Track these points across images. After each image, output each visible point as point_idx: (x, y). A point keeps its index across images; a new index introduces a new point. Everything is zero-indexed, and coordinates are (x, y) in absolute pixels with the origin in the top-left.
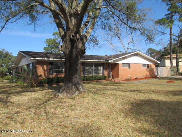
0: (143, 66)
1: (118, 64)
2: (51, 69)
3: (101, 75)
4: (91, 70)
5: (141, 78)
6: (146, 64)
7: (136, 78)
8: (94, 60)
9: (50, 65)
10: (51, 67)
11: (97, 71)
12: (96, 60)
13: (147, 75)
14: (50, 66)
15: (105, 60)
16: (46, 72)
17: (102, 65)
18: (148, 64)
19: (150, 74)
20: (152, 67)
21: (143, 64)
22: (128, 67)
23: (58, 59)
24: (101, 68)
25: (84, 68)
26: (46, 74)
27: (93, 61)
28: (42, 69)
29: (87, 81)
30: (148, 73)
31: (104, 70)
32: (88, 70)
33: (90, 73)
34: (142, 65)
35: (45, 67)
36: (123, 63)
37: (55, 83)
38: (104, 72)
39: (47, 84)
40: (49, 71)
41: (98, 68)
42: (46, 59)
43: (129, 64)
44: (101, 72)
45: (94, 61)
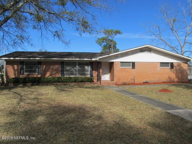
0: (161, 66)
2: (22, 69)
3: (89, 76)
4: (74, 71)
5: (154, 82)
8: (72, 58)
9: (20, 64)
10: (22, 66)
11: (83, 72)
12: (76, 58)
13: (170, 78)
14: (21, 66)
15: (90, 58)
16: (16, 72)
17: (90, 65)
21: (161, 63)
22: (131, 67)
24: (88, 68)
25: (63, 68)
28: (12, 68)
31: (93, 70)
32: (69, 71)
33: (72, 74)
34: (159, 65)
35: (16, 67)
36: (121, 62)
37: (22, 83)
38: (92, 73)
39: (12, 84)
40: (20, 70)
41: (84, 68)
43: (133, 64)
44: (89, 73)
45: (74, 59)
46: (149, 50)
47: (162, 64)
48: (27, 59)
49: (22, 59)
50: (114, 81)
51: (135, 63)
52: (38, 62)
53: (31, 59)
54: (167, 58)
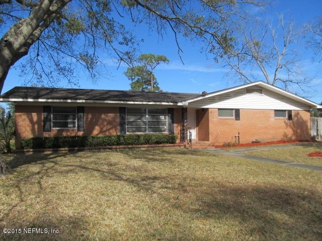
0: (276, 115)
1: (207, 109)
2: (47, 120)
3: (166, 133)
4: (142, 123)
5: (269, 141)
6: (285, 111)
7: (253, 142)
8: (142, 101)
9: (44, 112)
10: (47, 116)
11: (156, 126)
12: (149, 102)
13: (285, 135)
14: (46, 114)
15: (171, 102)
16: (36, 126)
17: (169, 113)
18: (290, 111)
19: (295, 132)
20: (301, 117)
21: (276, 110)
22: (234, 117)
23: (58, 101)
24: (165, 118)
25: (123, 118)
26: (36, 130)
27: (141, 103)
28: (27, 120)
29: (126, 147)
30: (291, 130)
31: (173, 122)
32: (134, 124)
33: (139, 129)
34: (273, 113)
35: (35, 116)
36: (219, 109)
37: (50, 147)
38: (173, 127)
39: (31, 150)
40: (42, 123)
41: (159, 119)
42: (30, 100)
43: (237, 112)
44: (166, 127)
45: (144, 103)
46: (259, 90)
47: (278, 112)
48: (62, 101)
49: (50, 101)
50: (209, 141)
51: (240, 110)
52: (78, 107)
53: (69, 101)
54: (284, 103)
